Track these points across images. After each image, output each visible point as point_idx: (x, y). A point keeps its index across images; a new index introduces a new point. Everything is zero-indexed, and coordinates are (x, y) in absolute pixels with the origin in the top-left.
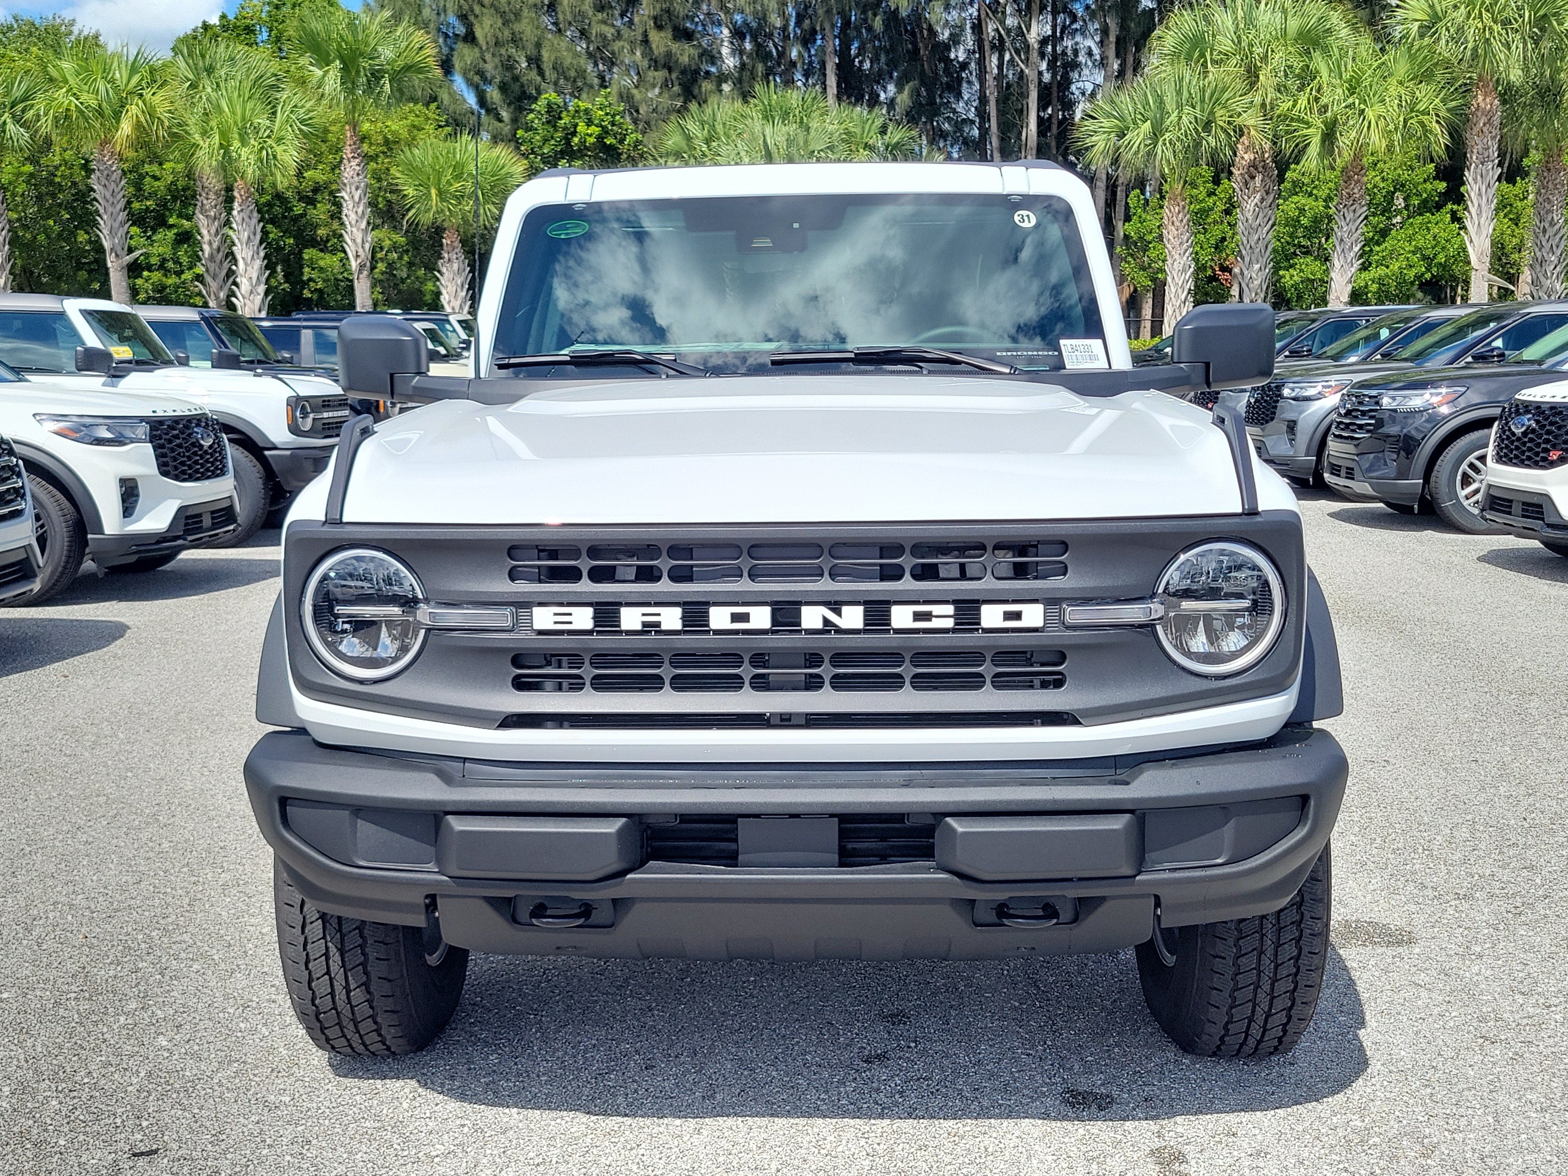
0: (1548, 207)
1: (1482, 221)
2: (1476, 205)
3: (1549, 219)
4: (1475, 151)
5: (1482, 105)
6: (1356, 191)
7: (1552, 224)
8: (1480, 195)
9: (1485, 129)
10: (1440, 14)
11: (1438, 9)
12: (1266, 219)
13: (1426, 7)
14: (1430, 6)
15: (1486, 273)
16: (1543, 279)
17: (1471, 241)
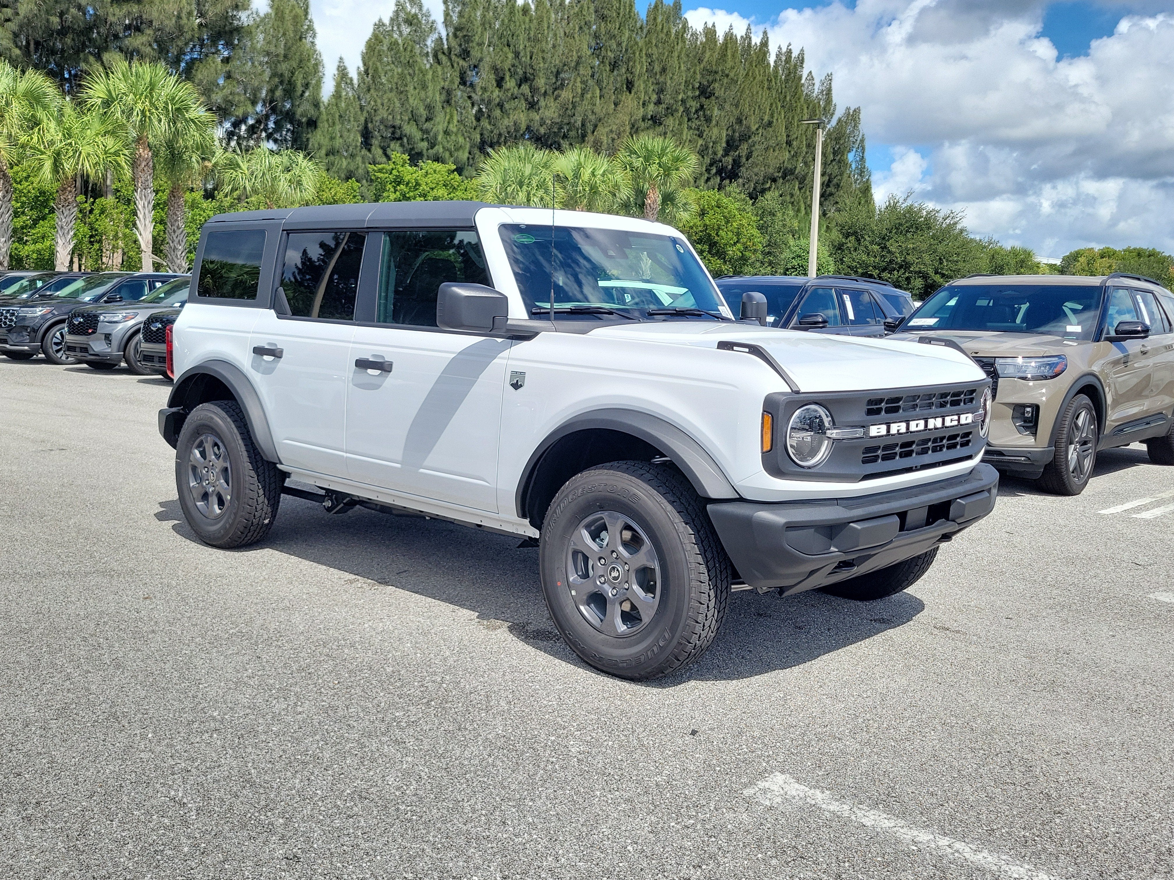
0: (175, 218)
1: (147, 222)
2: (143, 213)
3: (177, 224)
4: (140, 181)
5: (143, 154)
6: (69, 197)
7: (178, 228)
8: (144, 207)
9: (145, 169)
10: (114, 96)
11: (113, 94)
12: (7, 209)
13: (105, 90)
14: (107, 90)
15: (150, 254)
16: (175, 259)
17: (141, 235)
